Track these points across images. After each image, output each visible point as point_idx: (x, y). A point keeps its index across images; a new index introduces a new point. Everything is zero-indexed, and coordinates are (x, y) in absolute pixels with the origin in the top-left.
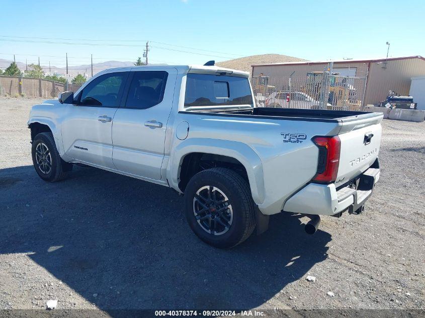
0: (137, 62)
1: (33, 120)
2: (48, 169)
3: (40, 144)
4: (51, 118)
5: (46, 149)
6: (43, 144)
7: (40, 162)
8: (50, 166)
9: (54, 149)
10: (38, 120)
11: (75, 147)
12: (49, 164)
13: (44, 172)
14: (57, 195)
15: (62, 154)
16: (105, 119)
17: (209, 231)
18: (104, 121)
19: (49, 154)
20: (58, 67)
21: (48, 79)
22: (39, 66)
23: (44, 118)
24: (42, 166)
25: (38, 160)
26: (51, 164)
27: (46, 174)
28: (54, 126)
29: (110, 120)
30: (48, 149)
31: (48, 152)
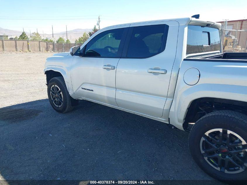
0: (94, 28)
1: (48, 68)
2: (60, 104)
3: (53, 86)
4: (62, 67)
5: (58, 89)
6: (56, 86)
7: (54, 99)
8: (62, 101)
9: (65, 90)
10: (52, 68)
11: (82, 88)
12: (61, 100)
13: (57, 106)
14: (69, 124)
15: (71, 93)
16: (110, 68)
17: (219, 169)
18: (108, 69)
19: (61, 93)
20: (47, 34)
21: (44, 41)
22: (38, 33)
23: (56, 67)
24: (55, 102)
25: (52, 97)
26: (62, 100)
27: (58, 107)
28: (65, 73)
29: (114, 68)
30: (60, 90)
31: (60, 92)
